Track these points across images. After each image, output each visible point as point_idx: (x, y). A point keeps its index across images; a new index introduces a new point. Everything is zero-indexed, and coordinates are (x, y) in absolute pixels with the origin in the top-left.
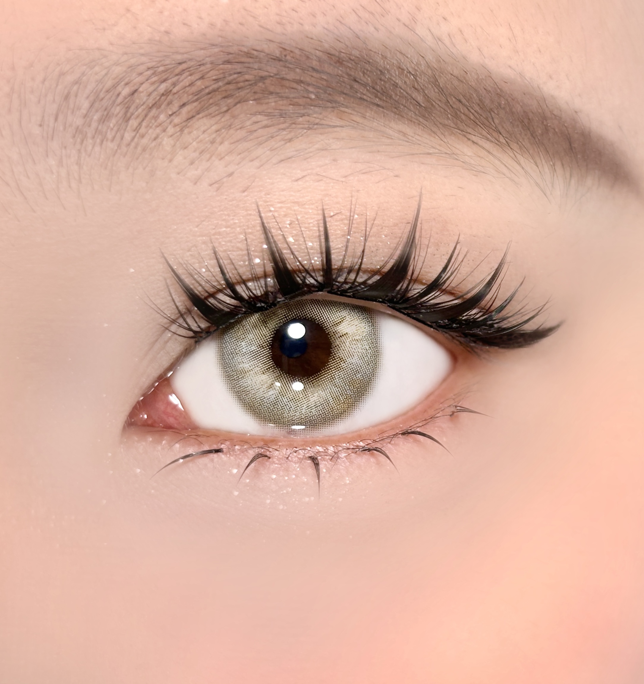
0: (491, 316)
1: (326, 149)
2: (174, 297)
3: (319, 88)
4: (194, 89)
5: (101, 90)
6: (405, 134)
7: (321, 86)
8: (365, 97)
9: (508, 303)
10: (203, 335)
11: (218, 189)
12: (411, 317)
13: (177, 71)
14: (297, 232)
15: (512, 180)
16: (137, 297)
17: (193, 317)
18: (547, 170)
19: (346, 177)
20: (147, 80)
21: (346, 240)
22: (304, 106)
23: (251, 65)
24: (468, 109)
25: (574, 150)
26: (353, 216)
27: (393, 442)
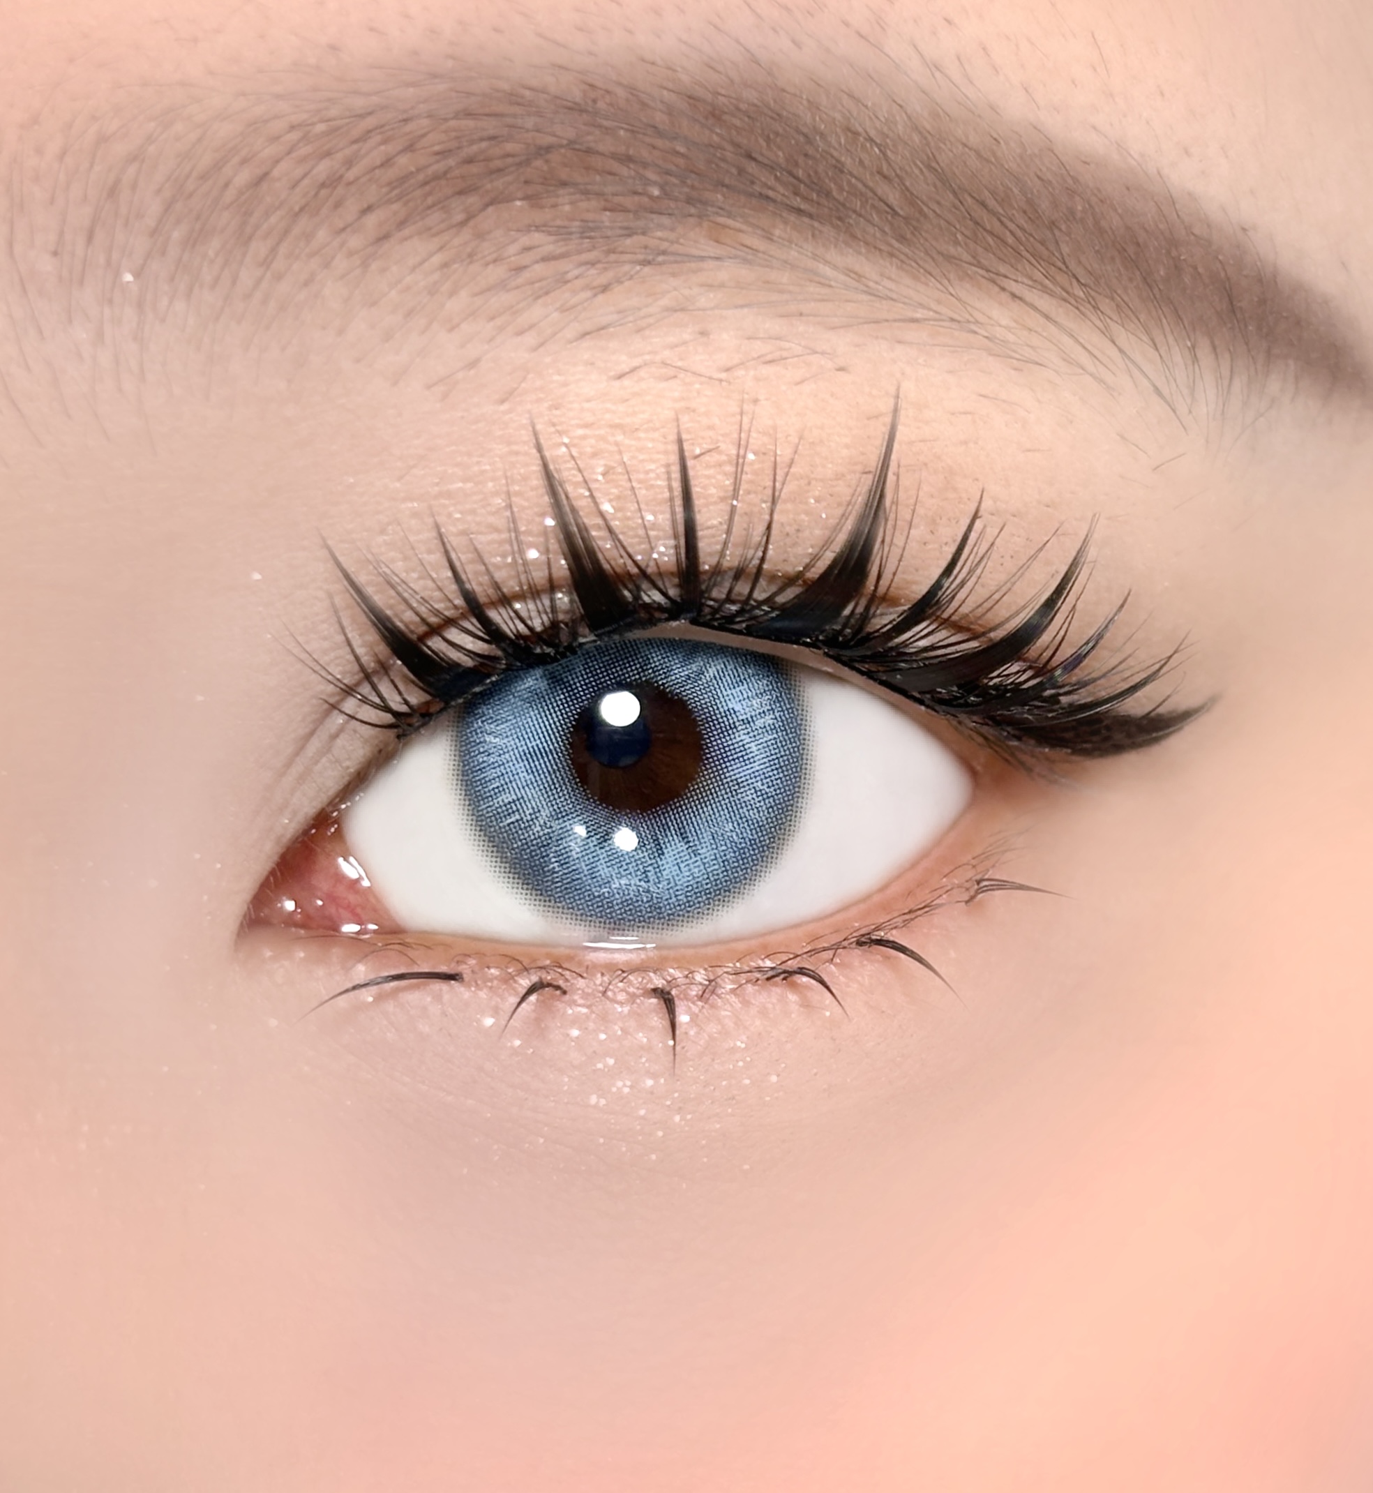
0: (1052, 678)
1: (683, 310)
2: (350, 635)
3: (668, 173)
4: (391, 173)
5: (188, 176)
6: (859, 277)
7: (674, 168)
8: (771, 193)
9: (1093, 648)
10: (415, 721)
11: (445, 396)
12: (875, 680)
13: (356, 133)
14: (621, 492)
15: (1101, 381)
16: (269, 636)
17: (392, 682)
18: (1178, 358)
19: (728, 370)
20: (289, 153)
21: (729, 508)
22: (636, 212)
23: (519, 122)
24: (1002, 222)
25: (1239, 315)
26: (744, 457)
27: (837, 960)
